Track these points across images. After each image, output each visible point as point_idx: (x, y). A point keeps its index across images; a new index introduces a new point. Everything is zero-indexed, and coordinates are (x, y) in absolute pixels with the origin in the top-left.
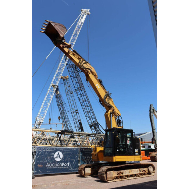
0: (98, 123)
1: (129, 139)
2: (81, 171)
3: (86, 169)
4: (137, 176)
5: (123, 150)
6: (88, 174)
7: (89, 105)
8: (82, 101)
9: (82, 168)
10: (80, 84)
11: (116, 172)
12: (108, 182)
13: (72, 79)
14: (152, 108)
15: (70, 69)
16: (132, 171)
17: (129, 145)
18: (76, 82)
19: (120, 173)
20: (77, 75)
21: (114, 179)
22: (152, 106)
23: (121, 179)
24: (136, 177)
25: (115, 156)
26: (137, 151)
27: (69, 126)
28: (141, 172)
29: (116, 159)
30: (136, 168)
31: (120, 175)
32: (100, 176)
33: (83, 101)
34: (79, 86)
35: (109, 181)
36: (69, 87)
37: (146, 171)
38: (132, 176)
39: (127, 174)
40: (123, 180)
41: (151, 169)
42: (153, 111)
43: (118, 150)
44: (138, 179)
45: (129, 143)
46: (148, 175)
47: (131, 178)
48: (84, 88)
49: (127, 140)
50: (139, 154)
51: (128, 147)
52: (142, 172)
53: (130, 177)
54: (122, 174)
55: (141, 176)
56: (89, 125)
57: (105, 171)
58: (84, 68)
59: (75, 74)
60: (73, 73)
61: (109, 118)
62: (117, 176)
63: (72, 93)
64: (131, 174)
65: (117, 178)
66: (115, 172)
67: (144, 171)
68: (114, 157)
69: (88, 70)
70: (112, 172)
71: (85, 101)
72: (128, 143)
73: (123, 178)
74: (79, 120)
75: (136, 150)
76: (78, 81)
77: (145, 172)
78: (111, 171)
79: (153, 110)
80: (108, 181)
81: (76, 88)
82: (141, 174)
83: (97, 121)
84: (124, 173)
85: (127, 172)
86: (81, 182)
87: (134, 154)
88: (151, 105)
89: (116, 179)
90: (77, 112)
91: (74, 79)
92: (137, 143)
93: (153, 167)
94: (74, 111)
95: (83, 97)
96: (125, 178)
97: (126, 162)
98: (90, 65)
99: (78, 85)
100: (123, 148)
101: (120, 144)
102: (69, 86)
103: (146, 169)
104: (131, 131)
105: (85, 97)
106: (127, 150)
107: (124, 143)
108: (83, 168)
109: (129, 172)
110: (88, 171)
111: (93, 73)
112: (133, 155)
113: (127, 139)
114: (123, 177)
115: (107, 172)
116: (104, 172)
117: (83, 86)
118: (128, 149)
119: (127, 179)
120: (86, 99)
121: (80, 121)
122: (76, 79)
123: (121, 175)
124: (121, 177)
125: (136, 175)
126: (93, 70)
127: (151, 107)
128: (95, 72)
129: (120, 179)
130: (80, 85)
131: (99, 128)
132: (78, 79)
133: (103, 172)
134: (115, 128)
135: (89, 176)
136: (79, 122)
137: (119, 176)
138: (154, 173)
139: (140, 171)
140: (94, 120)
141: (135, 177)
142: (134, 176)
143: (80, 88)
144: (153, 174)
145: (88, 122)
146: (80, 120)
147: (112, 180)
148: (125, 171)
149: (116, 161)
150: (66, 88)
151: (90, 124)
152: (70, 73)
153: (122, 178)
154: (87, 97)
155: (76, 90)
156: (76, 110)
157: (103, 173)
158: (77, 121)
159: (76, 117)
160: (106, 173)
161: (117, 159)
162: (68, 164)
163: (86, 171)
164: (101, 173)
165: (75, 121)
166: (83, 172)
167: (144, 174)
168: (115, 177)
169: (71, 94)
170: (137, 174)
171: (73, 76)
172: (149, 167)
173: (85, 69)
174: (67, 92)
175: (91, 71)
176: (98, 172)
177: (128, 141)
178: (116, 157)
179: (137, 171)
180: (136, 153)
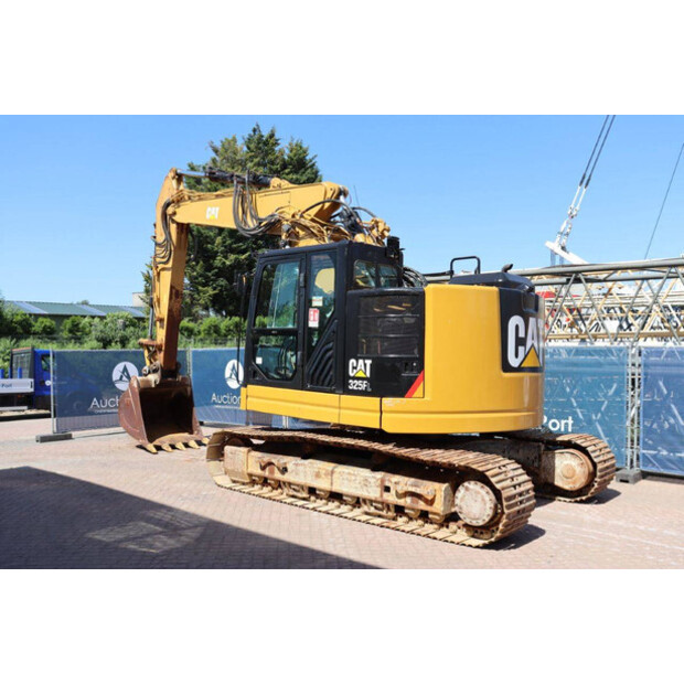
1: (318, 302)
16: (332, 472)
19: (273, 464)
25: (245, 385)
28: (391, 498)
29: (249, 400)
31: (272, 472)
37: (431, 502)
39: (301, 480)
40: (292, 500)
45: (316, 320)
49: (310, 305)
52: (399, 496)
54: (284, 470)
62: (258, 471)
64: (324, 485)
65: (266, 482)
67: (416, 495)
68: (243, 391)
70: (241, 451)
72: (311, 324)
77: (422, 506)
78: (239, 449)
84: (289, 471)
85: (304, 471)
87: (340, 384)
89: (262, 484)
101: (270, 334)
103: (435, 489)
106: (299, 362)
109: (318, 475)
112: (333, 391)
115: (226, 447)
123: (278, 475)
124: (279, 485)
139: (387, 489)
141: (359, 513)
148: (297, 465)
161: (255, 398)
177: (311, 311)
179: (366, 482)
180: (354, 378)
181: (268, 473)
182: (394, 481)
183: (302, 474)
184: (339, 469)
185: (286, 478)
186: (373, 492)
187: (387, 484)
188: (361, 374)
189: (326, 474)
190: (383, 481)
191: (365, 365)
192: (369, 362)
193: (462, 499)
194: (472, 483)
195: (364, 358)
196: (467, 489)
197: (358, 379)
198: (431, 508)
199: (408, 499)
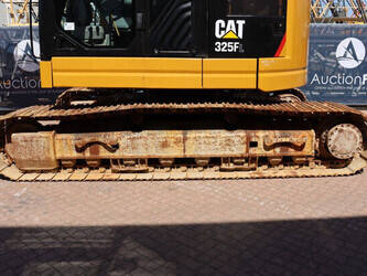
4: (226, 166)
11: (68, 139)
16: (185, 139)
23: (115, 172)
24: (222, 169)
28: (259, 151)
29: (55, 74)
31: (95, 152)
37: (299, 149)
41: (342, 137)
52: (267, 148)
53: (173, 167)
54: (113, 148)
66: (60, 136)
67: (285, 145)
68: (43, 65)
70: (42, 137)
78: (38, 134)
84: (123, 145)
87: (204, 46)
109: (165, 145)
112: (193, 55)
114: (118, 161)
115: (14, 135)
123: (104, 153)
125: (214, 161)
129: (107, 173)
139: (254, 144)
149: (55, 85)
153: (114, 167)
168: (65, 160)
170: (228, 160)
179: (229, 142)
180: (221, 40)
181: (87, 154)
182: (261, 136)
183: (141, 148)
184: (192, 134)
185: (118, 154)
186: (239, 150)
187: (253, 140)
188: (231, 36)
189: (176, 143)
190: (248, 138)
191: (237, 26)
192: (241, 23)
193: (336, 140)
194: (345, 125)
195: (235, 19)
196: (341, 131)
197: (227, 40)
198: (299, 153)
199: (278, 150)
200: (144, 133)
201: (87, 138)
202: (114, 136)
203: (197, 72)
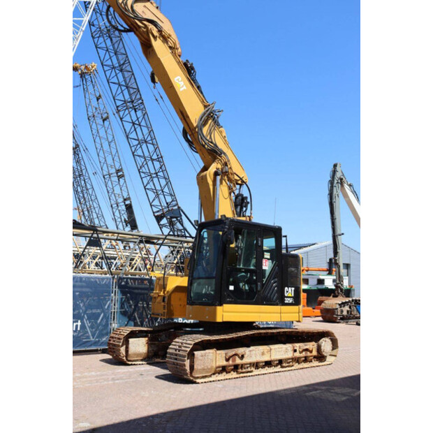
0: (179, 208)
1: (267, 255)
2: (115, 345)
3: (131, 340)
4: (284, 365)
5: (247, 288)
6: (138, 355)
7: (155, 157)
8: (137, 142)
9: (119, 339)
10: (132, 91)
11: (222, 353)
12: (195, 383)
13: (108, 73)
14: (338, 175)
15: (101, 39)
16: (271, 349)
17: (267, 274)
18: (120, 85)
19: (236, 355)
20: (122, 62)
21: (214, 374)
22: (338, 168)
23: (238, 373)
24: (282, 367)
25: (221, 305)
26: (289, 292)
27: (95, 216)
28: (297, 354)
29: (224, 314)
30: (284, 343)
31: (234, 360)
32: (174, 363)
33: (139, 143)
34: (127, 97)
35: (198, 381)
36: (98, 99)
37: (311, 352)
38: (268, 364)
39: (254, 360)
40: (242, 375)
41: (326, 344)
42: (341, 181)
43: (232, 288)
44: (287, 373)
45: (267, 266)
46: (315, 363)
47: (267, 370)
48: (142, 103)
49: (263, 257)
50: (296, 301)
51: (265, 280)
52: (301, 352)
53: (263, 367)
54: (242, 357)
55: (296, 366)
56: (154, 213)
57: (189, 350)
58: (137, 17)
59: (118, 60)
60: (112, 54)
61: (211, 188)
62: (225, 363)
63: (107, 118)
64: (267, 358)
65: (224, 369)
66: (219, 352)
67: (307, 350)
68: (219, 309)
69: (151, 26)
70: (210, 353)
71: (146, 142)
72: (264, 268)
73: (244, 370)
74: (125, 200)
75: (286, 288)
76: (125, 81)
77: (309, 354)
78: (207, 351)
79: (341, 179)
80: (198, 378)
81: (119, 103)
82: (297, 360)
83: (177, 204)
84: (245, 356)
85: (255, 353)
86: (113, 379)
87: (281, 301)
88: (335, 166)
89: (220, 372)
90: (119, 174)
91: (113, 74)
92: (293, 269)
93: (332, 340)
94: (113, 171)
95: (138, 129)
96: (249, 369)
97: (255, 322)
98: (157, 8)
99: (126, 92)
100: (249, 282)
101: (240, 271)
102: (98, 95)
103: (312, 346)
104: (276, 232)
105: (145, 131)
106: (259, 288)
107: (252, 268)
108: (122, 337)
109: (263, 354)
110: (139, 346)
111: (165, 39)
112: (277, 305)
113: (263, 255)
114: (242, 366)
115: (196, 353)
116: (186, 354)
117: (141, 98)
118: (263, 285)
119: (256, 372)
120: (149, 138)
121: (127, 202)
122: (120, 75)
123: (238, 361)
124: (236, 368)
125: (280, 362)
126: (167, 27)
127: (334, 172)
128: (174, 36)
129: (234, 375)
130: (130, 95)
131: (182, 225)
132: (127, 74)
133: (181, 353)
134: (227, 219)
135: (142, 360)
136: (126, 205)
137: (230, 366)
138: (335, 356)
139: (295, 351)
140: (169, 199)
141: (278, 369)
142: (276, 365)
143: (132, 102)
144: (329, 359)
145: (151, 206)
146: (129, 199)
147: (210, 376)
148: (250, 351)
149: (224, 320)
150: (88, 101)
151: (158, 211)
152: (102, 53)
153: (240, 370)
154: (151, 131)
155: (117, 107)
156: (117, 168)
157: (180, 355)
158: (120, 200)
159: (117, 190)
160: (191, 355)
161: (228, 313)
162: (77, 326)
163: (130, 346)
164: (176, 355)
165: (113, 202)
166: (123, 350)
167: (306, 360)
168: (219, 367)
169: (104, 121)
170: (286, 360)
171: (109, 63)
172: (321, 340)
173: (140, 21)
174: (90, 114)
175: (160, 31)
176: (166, 353)
177: (264, 261)
178: (226, 306)
180: (287, 297)
181: (231, 362)
182: (297, 346)
183: (253, 356)
184: (273, 347)
186: (290, 355)
187: (295, 348)
188: (290, 295)
189: (267, 352)
190: (293, 347)
192: (293, 289)
193: (324, 346)
194: (326, 338)
195: (291, 287)
196: (325, 341)
197: (289, 297)
198: (311, 354)
199: (304, 353)
200: (252, 348)
201: (231, 352)
202: (241, 351)
203: (277, 313)
